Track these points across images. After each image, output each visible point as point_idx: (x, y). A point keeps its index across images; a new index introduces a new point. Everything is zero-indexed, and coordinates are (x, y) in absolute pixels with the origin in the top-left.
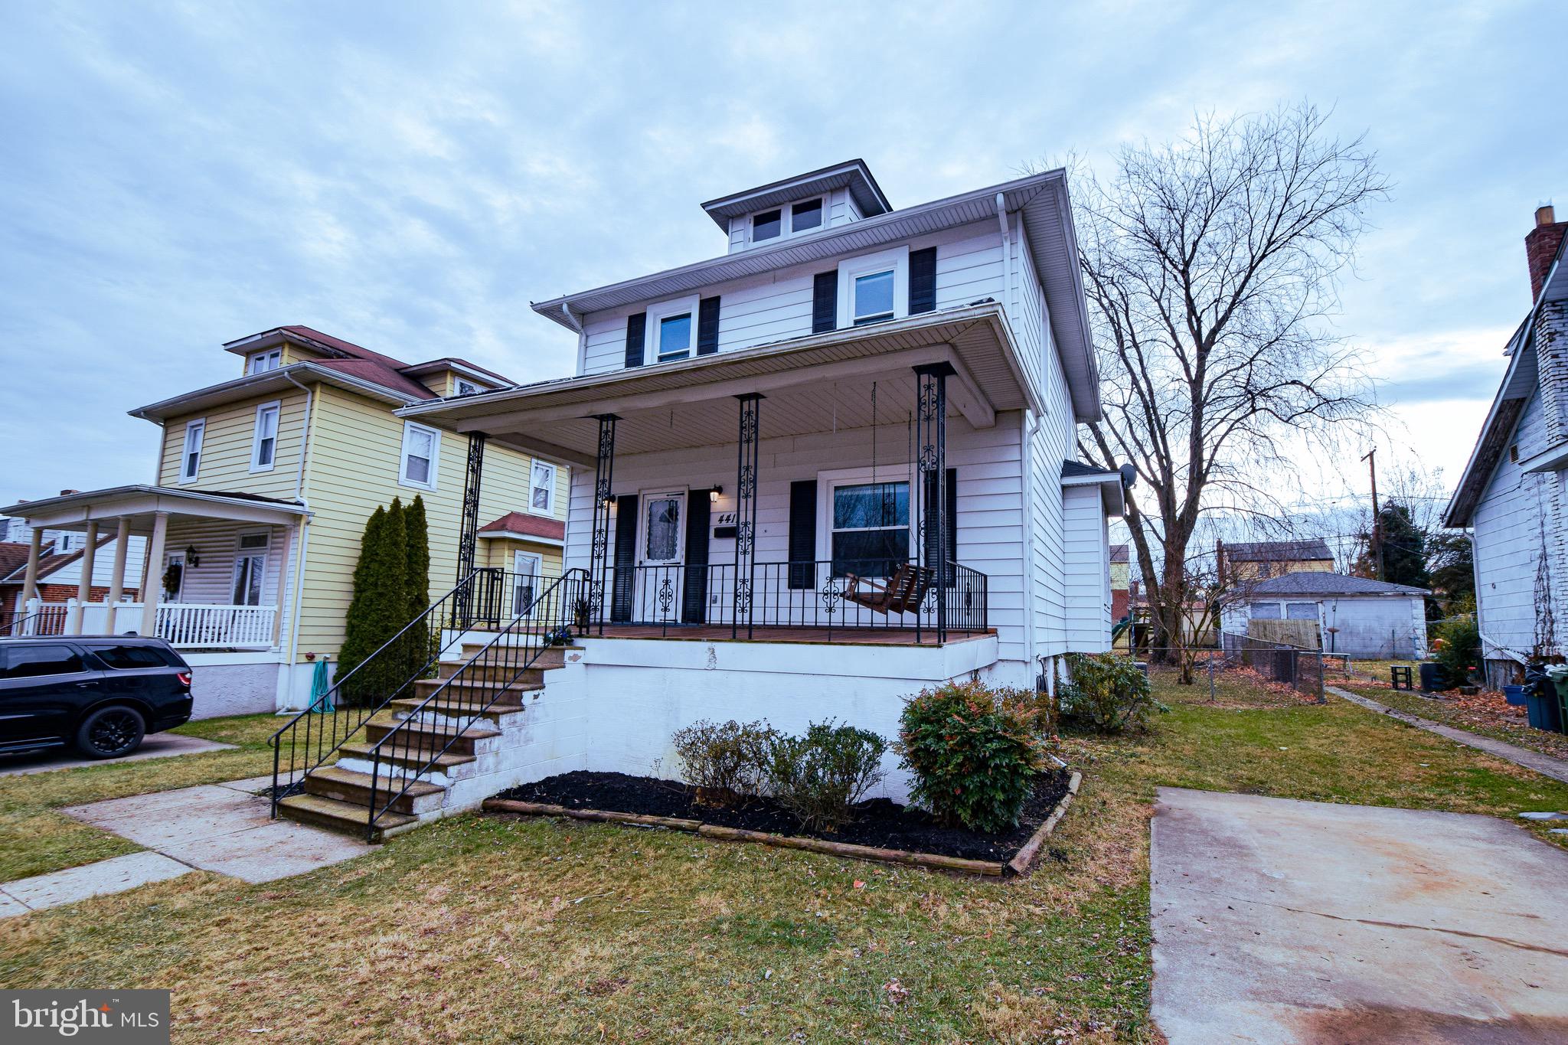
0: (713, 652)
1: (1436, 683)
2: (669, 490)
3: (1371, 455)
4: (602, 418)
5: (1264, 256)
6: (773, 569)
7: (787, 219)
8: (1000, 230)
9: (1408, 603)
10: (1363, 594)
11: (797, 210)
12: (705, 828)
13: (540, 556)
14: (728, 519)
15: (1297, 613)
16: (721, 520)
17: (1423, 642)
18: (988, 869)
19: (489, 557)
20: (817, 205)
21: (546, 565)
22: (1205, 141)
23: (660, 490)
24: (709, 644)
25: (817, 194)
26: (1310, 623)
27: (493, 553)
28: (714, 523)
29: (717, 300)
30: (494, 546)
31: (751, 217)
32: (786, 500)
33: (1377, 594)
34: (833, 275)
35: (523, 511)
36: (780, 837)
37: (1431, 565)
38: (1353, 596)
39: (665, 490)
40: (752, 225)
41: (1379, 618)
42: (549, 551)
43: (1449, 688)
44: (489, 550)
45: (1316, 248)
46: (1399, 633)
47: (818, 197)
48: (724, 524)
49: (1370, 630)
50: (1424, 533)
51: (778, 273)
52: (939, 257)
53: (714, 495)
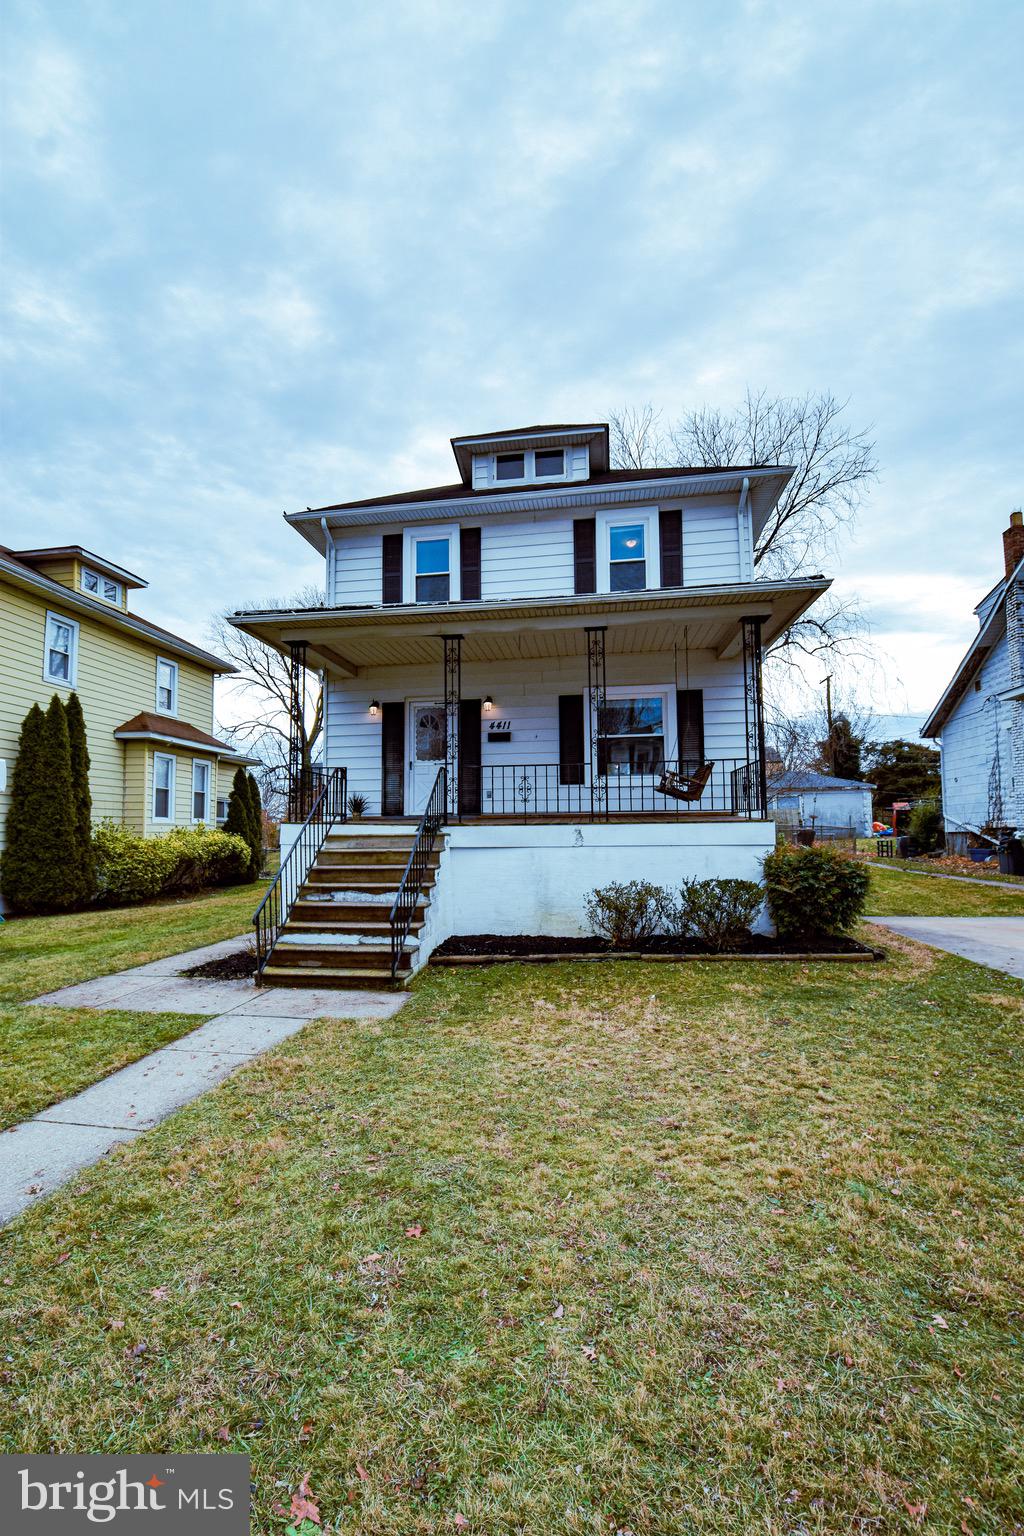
0: (580, 833)
1: (910, 851)
2: (437, 699)
3: (828, 679)
4: (446, 637)
5: (787, 516)
6: (541, 771)
7: (530, 464)
8: (738, 504)
9: (861, 795)
10: (830, 789)
11: (538, 456)
12: (644, 956)
13: (174, 757)
14: (499, 726)
15: (785, 804)
16: (492, 726)
17: (869, 825)
18: (865, 957)
19: (125, 759)
20: (560, 454)
21: (180, 766)
22: (753, 415)
23: (429, 699)
24: (576, 827)
25: (559, 445)
26: (794, 812)
27: (129, 754)
28: (485, 729)
29: (477, 532)
30: (130, 746)
31: (495, 456)
32: (555, 711)
33: (839, 789)
34: (591, 523)
35: (151, 711)
36: (708, 955)
37: (864, 766)
38: (823, 790)
39: (433, 699)
40: (495, 464)
41: (841, 807)
42: (181, 752)
43: (920, 854)
44: (125, 751)
45: (825, 513)
46: (855, 819)
47: (560, 448)
48: (495, 730)
49: (834, 816)
50: (862, 741)
51: (538, 514)
52: (684, 519)
53: (487, 705)
